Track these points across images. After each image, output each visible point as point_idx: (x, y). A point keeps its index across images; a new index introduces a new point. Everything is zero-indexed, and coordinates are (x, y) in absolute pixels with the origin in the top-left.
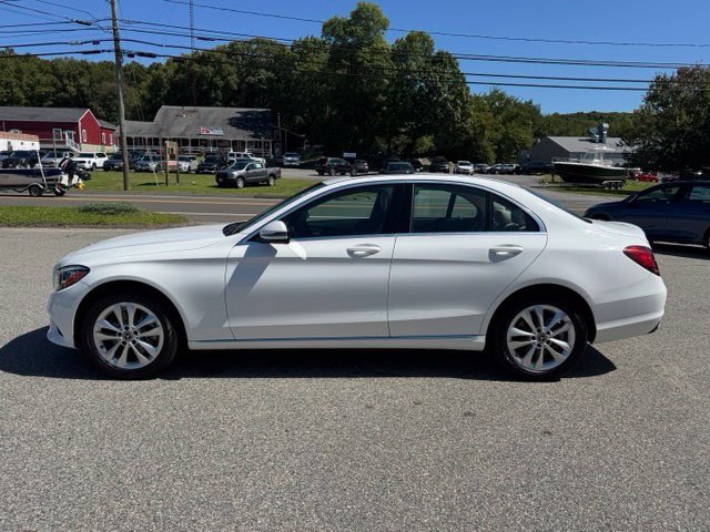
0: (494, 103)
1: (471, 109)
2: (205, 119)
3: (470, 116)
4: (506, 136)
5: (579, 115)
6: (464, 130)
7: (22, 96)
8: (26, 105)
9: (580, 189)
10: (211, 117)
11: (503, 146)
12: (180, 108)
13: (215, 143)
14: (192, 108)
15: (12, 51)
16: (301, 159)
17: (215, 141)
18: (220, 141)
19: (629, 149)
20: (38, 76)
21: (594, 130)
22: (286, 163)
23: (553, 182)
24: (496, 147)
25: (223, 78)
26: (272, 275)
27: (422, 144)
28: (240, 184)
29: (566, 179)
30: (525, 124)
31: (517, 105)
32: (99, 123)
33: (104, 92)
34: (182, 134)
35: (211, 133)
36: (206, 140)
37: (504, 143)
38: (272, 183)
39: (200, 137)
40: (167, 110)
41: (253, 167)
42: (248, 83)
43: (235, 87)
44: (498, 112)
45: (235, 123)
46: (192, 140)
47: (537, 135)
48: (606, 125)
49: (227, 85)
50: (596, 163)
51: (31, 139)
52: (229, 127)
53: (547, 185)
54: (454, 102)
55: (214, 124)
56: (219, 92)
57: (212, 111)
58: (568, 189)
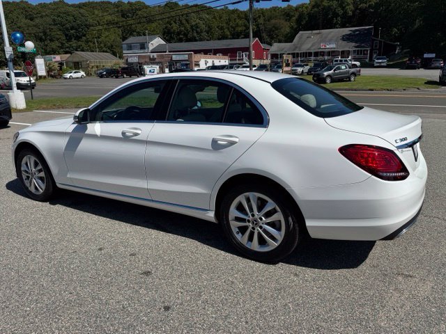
2: (326, 38)
7: (228, 33)
8: (230, 39)
10: (330, 36)
12: (310, 32)
13: (329, 53)
14: (317, 31)
15: (227, 7)
16: (388, 61)
17: (329, 52)
18: (333, 52)
20: (237, 21)
22: (376, 65)
25: (343, 8)
28: (328, 81)
32: (263, 46)
33: (270, 27)
34: (308, 49)
35: (328, 47)
36: (324, 52)
38: (352, 79)
39: (320, 50)
40: (302, 34)
41: (339, 68)
42: (360, 9)
43: (350, 13)
45: (347, 38)
46: (315, 53)
49: (345, 13)
51: (225, 59)
52: (341, 42)
55: (330, 42)
56: (339, 18)
57: (332, 32)
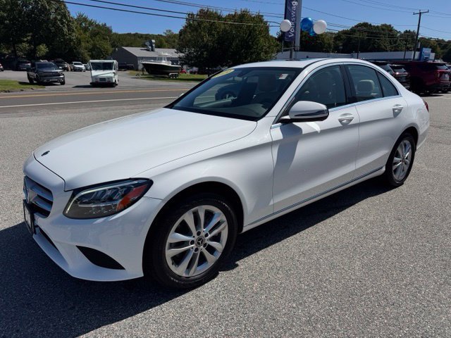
0: (81, 24)
1: (74, 26)
3: (73, 31)
4: (94, 46)
5: (129, 34)
6: (71, 40)
9: (160, 78)
11: (94, 53)
19: (182, 55)
21: (147, 43)
23: (143, 74)
24: (90, 53)
26: (303, 149)
27: (40, 50)
29: (151, 73)
30: (104, 39)
31: (97, 26)
37: (94, 50)
44: (86, 29)
47: (113, 46)
48: (153, 41)
50: (164, 63)
53: (141, 76)
54: (61, 20)
58: (154, 78)
